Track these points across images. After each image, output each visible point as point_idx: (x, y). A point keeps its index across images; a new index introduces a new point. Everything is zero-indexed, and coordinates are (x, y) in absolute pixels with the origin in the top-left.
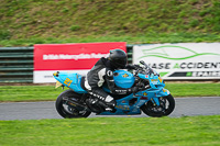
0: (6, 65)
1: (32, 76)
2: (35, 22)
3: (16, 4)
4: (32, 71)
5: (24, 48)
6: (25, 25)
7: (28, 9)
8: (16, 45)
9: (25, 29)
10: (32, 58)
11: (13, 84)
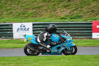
0: (80, 30)
1: (92, 35)
2: (93, 11)
3: (85, 2)
4: (92, 33)
5: (88, 22)
6: (89, 12)
7: (90, 5)
8: (84, 21)
9: (89, 13)
10: (92, 27)
11: (83, 39)
